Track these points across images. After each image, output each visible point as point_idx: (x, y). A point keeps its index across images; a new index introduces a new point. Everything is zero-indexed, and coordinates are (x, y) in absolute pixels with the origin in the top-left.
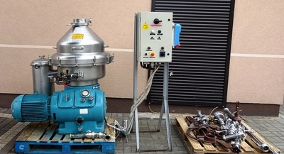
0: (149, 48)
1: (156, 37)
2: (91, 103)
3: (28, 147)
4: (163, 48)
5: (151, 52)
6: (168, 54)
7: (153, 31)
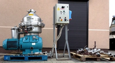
0: (60, 17)
1: (63, 13)
2: (37, 41)
3: (10, 58)
4: (65, 18)
5: (61, 19)
6: (68, 20)
7: (62, 11)
